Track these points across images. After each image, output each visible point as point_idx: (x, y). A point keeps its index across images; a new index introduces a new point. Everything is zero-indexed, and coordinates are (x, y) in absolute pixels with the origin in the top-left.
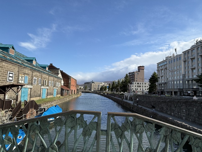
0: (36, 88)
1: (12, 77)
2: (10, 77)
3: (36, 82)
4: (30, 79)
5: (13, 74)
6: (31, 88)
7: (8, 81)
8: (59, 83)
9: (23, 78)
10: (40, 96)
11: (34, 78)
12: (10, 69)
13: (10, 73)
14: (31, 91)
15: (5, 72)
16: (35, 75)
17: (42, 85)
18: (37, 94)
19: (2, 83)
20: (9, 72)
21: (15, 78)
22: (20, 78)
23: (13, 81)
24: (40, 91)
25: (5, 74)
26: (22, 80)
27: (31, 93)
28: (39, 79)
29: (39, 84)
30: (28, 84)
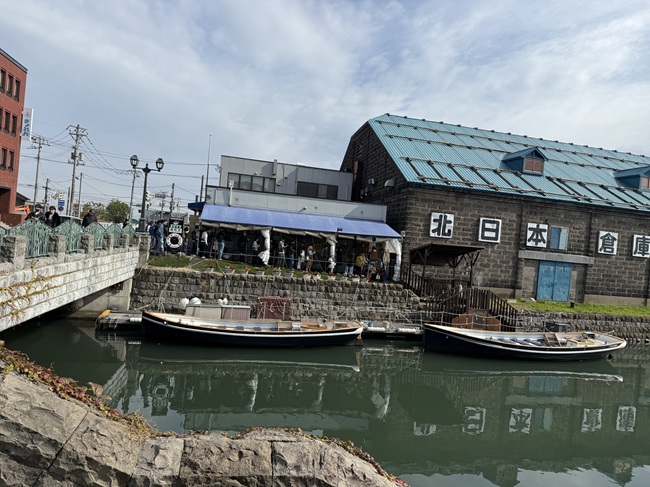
1: (496, 231)
3: (615, 247)
4: (578, 237)
5: (497, 223)
6: (586, 266)
7: (480, 239)
9: (545, 235)
10: (647, 297)
11: (603, 233)
13: (484, 222)
14: (585, 274)
15: (472, 220)
18: (627, 286)
19: (462, 243)
20: (482, 219)
22: (530, 234)
23: (498, 241)
24: (648, 279)
25: (470, 223)
26: (540, 241)
27: (585, 279)
28: (636, 236)
29: (637, 255)
30: (570, 250)
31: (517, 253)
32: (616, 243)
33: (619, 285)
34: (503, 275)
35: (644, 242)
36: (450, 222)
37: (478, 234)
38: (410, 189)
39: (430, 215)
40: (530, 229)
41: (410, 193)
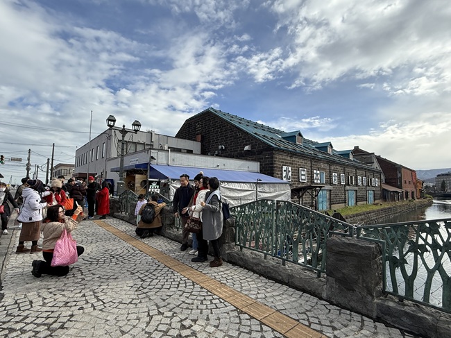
0: (339, 190)
1: (305, 175)
2: (302, 175)
4: (327, 176)
5: (305, 170)
6: (330, 190)
7: (300, 181)
8: (377, 179)
9: (319, 176)
10: (345, 203)
11: (334, 174)
12: (301, 165)
16: (334, 170)
17: (347, 184)
18: (340, 198)
20: (300, 169)
21: (309, 177)
22: (315, 176)
23: (306, 181)
24: (345, 194)
25: (296, 172)
26: (318, 179)
27: (330, 197)
28: (341, 174)
29: (342, 183)
30: (326, 184)
32: (337, 178)
35: (343, 177)
37: (299, 178)
39: (282, 167)
40: (315, 173)
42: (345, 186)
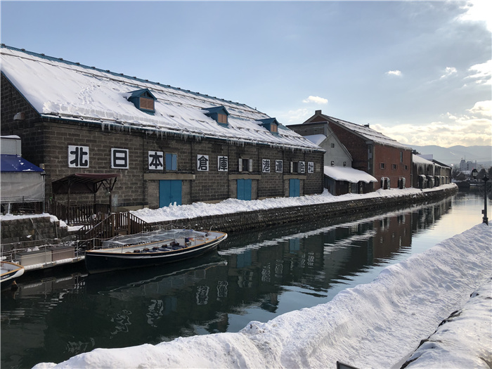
0: (212, 180)
1: (125, 159)
3: (208, 165)
4: (184, 159)
5: (125, 152)
6: (191, 180)
7: (113, 167)
8: (311, 163)
9: (161, 160)
11: (199, 156)
12: (117, 143)
13: (115, 152)
14: (191, 187)
15: (105, 151)
16: (202, 150)
17: (234, 171)
18: (216, 192)
19: (98, 172)
20: (113, 149)
21: (137, 160)
22: (150, 159)
23: (128, 167)
24: (228, 186)
25: (103, 153)
26: (158, 165)
27: (191, 190)
28: (219, 157)
29: (221, 170)
30: (179, 171)
31: (143, 176)
32: (208, 162)
33: (212, 192)
34: (134, 194)
35: (224, 161)
36: (86, 153)
37: (110, 163)
38: (45, 124)
39: (67, 148)
40: (151, 156)
41: (45, 127)
42: (229, 173)
